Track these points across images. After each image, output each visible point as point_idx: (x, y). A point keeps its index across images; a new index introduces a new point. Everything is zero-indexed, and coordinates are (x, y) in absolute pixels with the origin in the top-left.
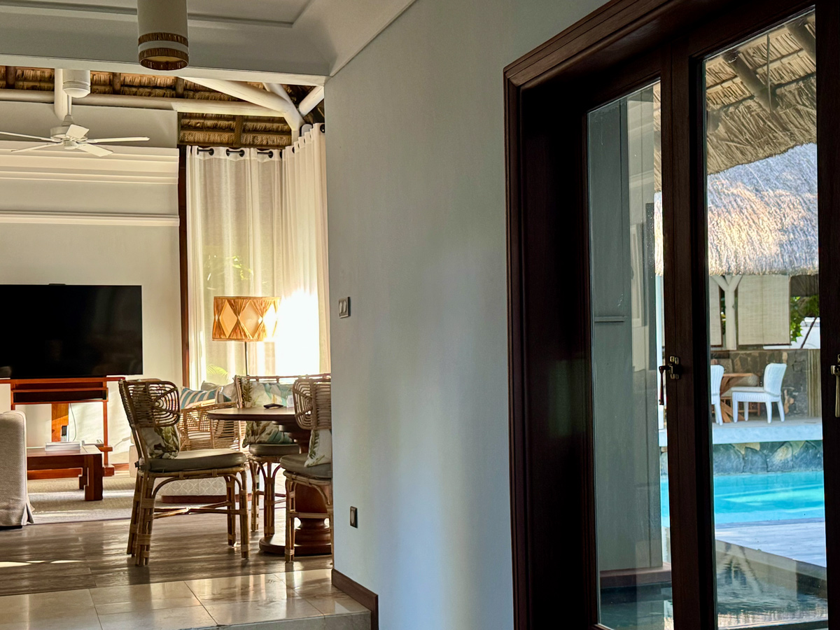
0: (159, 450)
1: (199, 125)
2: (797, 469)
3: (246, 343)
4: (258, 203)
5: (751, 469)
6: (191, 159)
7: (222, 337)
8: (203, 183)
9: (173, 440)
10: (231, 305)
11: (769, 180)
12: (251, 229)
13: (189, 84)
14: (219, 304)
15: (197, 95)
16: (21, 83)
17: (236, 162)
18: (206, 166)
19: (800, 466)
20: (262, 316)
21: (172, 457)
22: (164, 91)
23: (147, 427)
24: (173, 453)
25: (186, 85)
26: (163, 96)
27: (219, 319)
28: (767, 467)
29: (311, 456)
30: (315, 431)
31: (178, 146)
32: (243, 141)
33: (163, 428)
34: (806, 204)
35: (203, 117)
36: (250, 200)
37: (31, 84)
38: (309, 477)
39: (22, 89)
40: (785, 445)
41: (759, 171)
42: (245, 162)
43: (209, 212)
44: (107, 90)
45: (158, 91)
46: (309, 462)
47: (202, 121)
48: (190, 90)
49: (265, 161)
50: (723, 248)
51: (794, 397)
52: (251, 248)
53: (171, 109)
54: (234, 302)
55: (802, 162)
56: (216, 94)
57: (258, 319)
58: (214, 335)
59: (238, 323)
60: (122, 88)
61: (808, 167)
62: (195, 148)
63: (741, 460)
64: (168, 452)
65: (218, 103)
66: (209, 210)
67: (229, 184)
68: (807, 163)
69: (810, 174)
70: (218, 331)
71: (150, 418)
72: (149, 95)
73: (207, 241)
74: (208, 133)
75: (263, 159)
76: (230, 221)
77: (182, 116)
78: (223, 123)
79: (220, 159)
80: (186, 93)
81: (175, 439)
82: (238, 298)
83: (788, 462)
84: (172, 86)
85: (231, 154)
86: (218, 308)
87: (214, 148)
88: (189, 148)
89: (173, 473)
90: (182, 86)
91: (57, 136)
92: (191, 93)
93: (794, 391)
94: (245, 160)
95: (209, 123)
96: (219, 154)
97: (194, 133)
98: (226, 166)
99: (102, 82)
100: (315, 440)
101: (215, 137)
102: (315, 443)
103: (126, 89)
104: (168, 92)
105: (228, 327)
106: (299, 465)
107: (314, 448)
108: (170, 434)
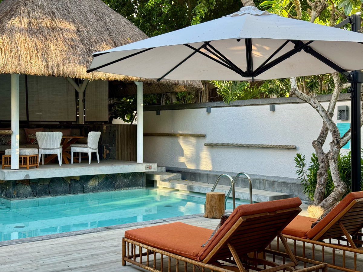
2: (101, 190)
5: (74, 191)
11: (86, 26)
19: (103, 189)
28: (84, 190)
34: (106, 41)
40: (95, 177)
41: (81, 20)
50: (50, 60)
51: (109, 150)
55: (106, 19)
61: (110, 22)
63: (68, 186)
68: (109, 20)
69: (110, 26)
83: (96, 186)
93: (109, 146)
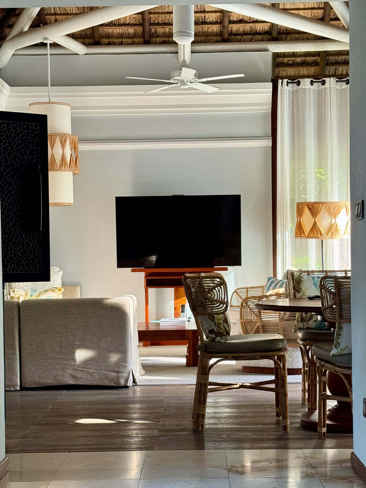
0: (212, 334)
1: (290, 62)
3: (322, 240)
4: (336, 123)
6: (281, 90)
7: (302, 235)
8: (291, 109)
9: (224, 326)
10: (310, 209)
12: (330, 146)
13: (282, 28)
14: (300, 209)
15: (289, 37)
16: (154, 39)
17: (319, 90)
18: (294, 95)
20: (335, 218)
21: (223, 341)
22: (263, 36)
23: (202, 314)
24: (224, 337)
25: (280, 29)
26: (262, 41)
27: (300, 221)
29: (335, 346)
30: (339, 323)
31: (272, 81)
32: (327, 73)
33: (215, 316)
35: (294, 55)
36: (329, 122)
37: (162, 39)
38: (335, 365)
39: (155, 44)
42: (326, 90)
43: (296, 133)
44: (218, 39)
45: (258, 37)
46: (334, 351)
47: (293, 59)
48: (283, 33)
49: (343, 87)
52: (329, 161)
53: (267, 50)
54: (312, 206)
56: (304, 35)
57: (332, 220)
58: (296, 233)
59: (315, 224)
60: (230, 37)
62: (285, 81)
64: (220, 336)
65: (305, 42)
66: (296, 131)
67: (312, 109)
70: (299, 231)
71: (204, 307)
72: (251, 40)
73: (293, 158)
74: (298, 68)
75: (341, 86)
76: (312, 141)
77: (276, 56)
78: (310, 59)
79: (305, 89)
80: (279, 36)
81: (226, 325)
82: (315, 203)
84: (268, 31)
85: (315, 84)
86: (300, 212)
87: (300, 80)
88: (280, 81)
89: (223, 355)
90: (276, 31)
91: (175, 78)
92: (284, 36)
94: (325, 88)
95: (299, 60)
96: (304, 85)
97: (286, 69)
98: (310, 94)
99: (215, 34)
100: (339, 332)
101: (304, 71)
102: (339, 335)
103: (233, 37)
104: (266, 37)
105: (307, 228)
106: (326, 353)
107: (339, 339)
108: (222, 321)
